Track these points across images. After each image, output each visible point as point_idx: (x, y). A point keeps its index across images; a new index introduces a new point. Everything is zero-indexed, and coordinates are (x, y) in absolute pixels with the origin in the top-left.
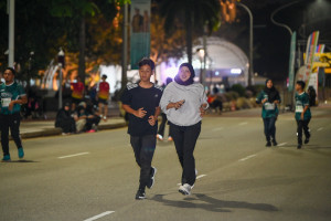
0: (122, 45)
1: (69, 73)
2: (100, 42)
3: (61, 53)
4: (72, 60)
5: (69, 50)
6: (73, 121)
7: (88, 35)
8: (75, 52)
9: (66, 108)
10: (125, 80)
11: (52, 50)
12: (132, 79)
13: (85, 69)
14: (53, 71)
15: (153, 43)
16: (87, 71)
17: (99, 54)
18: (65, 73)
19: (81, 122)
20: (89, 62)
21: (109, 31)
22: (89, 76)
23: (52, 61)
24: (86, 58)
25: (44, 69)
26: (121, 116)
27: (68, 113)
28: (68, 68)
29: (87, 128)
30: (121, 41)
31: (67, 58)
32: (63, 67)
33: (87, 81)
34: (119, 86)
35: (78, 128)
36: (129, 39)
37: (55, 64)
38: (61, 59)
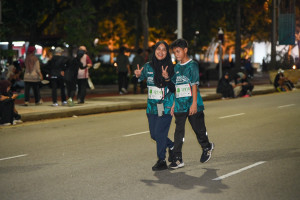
0: (271, 24)
1: (228, 49)
2: (253, 23)
3: (221, 32)
4: (230, 38)
5: (228, 29)
7: (243, 17)
8: (232, 31)
9: (226, 77)
10: (274, 53)
11: (213, 30)
12: (280, 52)
13: (241, 44)
14: (214, 47)
15: (297, 22)
16: (242, 47)
17: (252, 32)
18: (224, 49)
19: (237, 89)
20: (244, 39)
21: (260, 13)
22: (244, 51)
23: (214, 39)
24: (242, 36)
25: (207, 45)
26: (271, 83)
28: (227, 44)
30: (270, 21)
31: (226, 37)
32: (223, 43)
33: (242, 55)
34: (269, 59)
35: (236, 93)
36: (277, 19)
37: (216, 41)
38: (221, 37)
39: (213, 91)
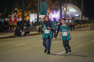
0: (37, 6)
1: (19, 16)
2: (29, 5)
3: (16, 9)
4: (20, 12)
5: (19, 8)
6: (20, 32)
7: (25, 3)
8: (21, 9)
9: (18, 28)
10: (38, 18)
11: (13, 8)
12: (41, 18)
14: (13, 16)
15: (48, 5)
16: (25, 15)
17: (29, 10)
18: (17, 16)
19: (23, 33)
20: (26, 13)
21: (32, 1)
22: (25, 17)
24: (25, 11)
25: (10, 15)
26: (37, 31)
27: (19, 30)
28: (18, 14)
29: (25, 35)
30: (37, 5)
31: (18, 11)
32: (17, 14)
33: (25, 19)
34: (36, 20)
35: (22, 35)
36: (40, 4)
37: (14, 13)
38: (16, 11)
39: (13, 34)
